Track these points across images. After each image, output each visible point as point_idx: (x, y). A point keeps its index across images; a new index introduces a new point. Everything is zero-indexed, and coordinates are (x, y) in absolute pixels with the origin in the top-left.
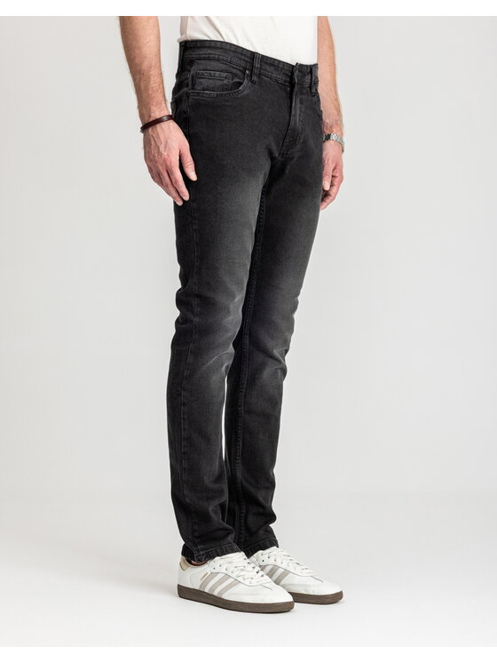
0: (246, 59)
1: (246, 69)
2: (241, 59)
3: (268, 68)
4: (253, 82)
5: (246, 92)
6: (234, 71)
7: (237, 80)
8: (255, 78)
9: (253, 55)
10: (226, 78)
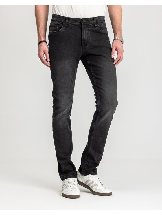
0: (63, 19)
1: (63, 23)
2: (62, 20)
3: (72, 21)
4: (65, 27)
5: (63, 30)
6: (59, 24)
7: (60, 27)
8: (66, 25)
9: (66, 18)
10: (56, 26)
